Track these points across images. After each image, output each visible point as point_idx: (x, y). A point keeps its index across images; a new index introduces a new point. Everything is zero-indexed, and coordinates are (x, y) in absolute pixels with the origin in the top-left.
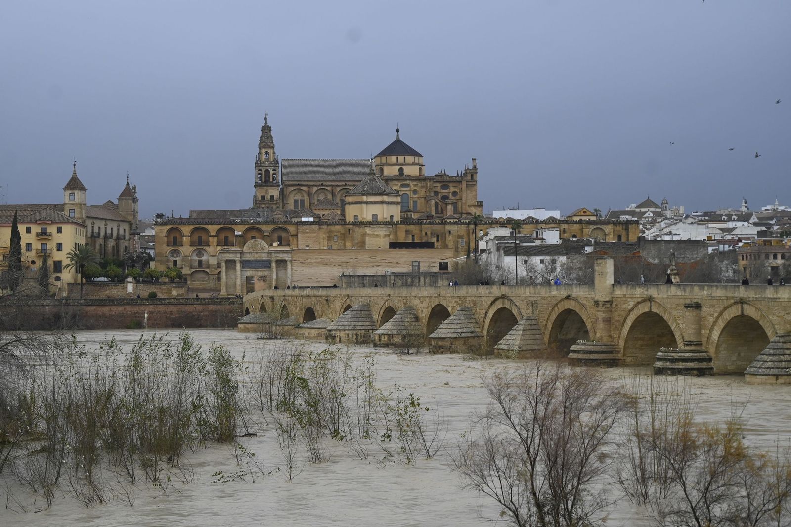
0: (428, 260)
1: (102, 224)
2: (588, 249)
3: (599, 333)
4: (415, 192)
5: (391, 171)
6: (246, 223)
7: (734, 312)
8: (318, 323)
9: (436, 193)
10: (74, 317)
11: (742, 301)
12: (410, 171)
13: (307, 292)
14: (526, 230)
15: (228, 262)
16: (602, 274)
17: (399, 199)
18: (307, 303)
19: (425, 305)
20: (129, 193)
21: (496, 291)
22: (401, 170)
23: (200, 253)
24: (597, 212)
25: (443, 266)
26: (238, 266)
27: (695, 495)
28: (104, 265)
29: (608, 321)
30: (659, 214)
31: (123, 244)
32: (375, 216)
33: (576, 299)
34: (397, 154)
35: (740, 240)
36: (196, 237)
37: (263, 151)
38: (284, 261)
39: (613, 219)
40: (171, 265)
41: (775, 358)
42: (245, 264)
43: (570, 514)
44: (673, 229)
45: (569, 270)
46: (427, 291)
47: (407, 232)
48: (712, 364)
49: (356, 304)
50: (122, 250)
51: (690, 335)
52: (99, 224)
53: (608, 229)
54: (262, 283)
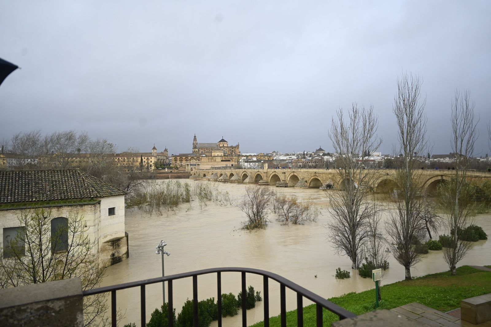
0: (229, 164)
1: (163, 157)
2: (262, 161)
3: (265, 179)
4: (226, 150)
5: (221, 145)
6: (191, 156)
7: (292, 174)
8: (206, 177)
9: (231, 150)
10: (154, 176)
11: (294, 172)
12: (225, 145)
13: (204, 171)
14: (249, 157)
15: (187, 164)
16: (265, 167)
17: (223, 151)
18: (204, 173)
19: (229, 173)
20: (166, 150)
21: (244, 170)
22: (223, 145)
23: (181, 163)
24: (264, 154)
25: (232, 165)
26: (189, 165)
27: (286, 211)
28: (161, 165)
29: (267, 176)
30: (276, 154)
31: (165, 161)
32: (218, 155)
33: (260, 172)
34: (223, 142)
35: (293, 159)
36: (180, 159)
37: (194, 141)
38: (199, 164)
39: (267, 155)
40: (175, 165)
41: (301, 183)
42: (191, 165)
43: (260, 216)
44: (279, 157)
45: (258, 166)
46: (229, 170)
47: (225, 158)
48: (288, 185)
49: (214, 173)
50: (164, 162)
51: (283, 179)
52: (159, 157)
53: (266, 157)
54: (194, 169)
